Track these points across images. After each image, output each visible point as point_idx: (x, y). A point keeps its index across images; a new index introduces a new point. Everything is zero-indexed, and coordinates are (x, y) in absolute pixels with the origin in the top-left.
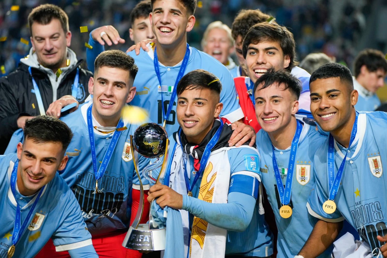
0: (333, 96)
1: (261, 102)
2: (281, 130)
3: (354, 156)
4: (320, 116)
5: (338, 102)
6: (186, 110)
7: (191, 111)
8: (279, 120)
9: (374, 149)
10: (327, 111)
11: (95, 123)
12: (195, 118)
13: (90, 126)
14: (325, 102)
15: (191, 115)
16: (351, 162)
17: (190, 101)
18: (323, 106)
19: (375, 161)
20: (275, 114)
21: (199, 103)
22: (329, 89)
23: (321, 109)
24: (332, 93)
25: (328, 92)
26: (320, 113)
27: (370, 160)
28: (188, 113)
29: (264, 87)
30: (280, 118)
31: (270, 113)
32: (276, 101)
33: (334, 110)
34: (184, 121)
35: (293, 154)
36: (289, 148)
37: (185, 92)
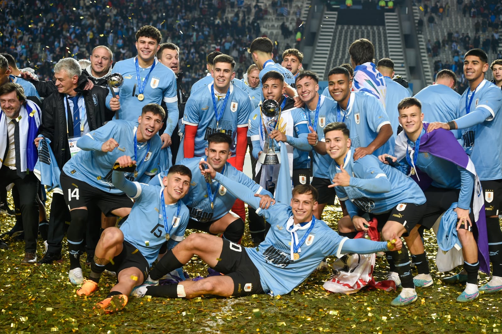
0: (341, 83)
1: (300, 87)
2: (311, 100)
3: (348, 114)
4: (334, 93)
5: (343, 86)
6: (268, 90)
7: (271, 91)
8: (310, 94)
9: (357, 110)
10: (338, 91)
11: (216, 92)
12: (273, 94)
13: (213, 94)
14: (337, 86)
15: (271, 93)
16: (347, 117)
17: (270, 86)
18: (336, 88)
19: (357, 116)
20: (308, 91)
21: (275, 87)
22: (339, 80)
23: (334, 90)
24: (341, 82)
25: (339, 81)
26: (334, 92)
27: (355, 115)
28: (270, 92)
29: (300, 79)
30: (311, 93)
31: (305, 91)
32: (307, 85)
33: (341, 91)
34: (267, 96)
35: (317, 112)
36: (315, 110)
37: (267, 81)
